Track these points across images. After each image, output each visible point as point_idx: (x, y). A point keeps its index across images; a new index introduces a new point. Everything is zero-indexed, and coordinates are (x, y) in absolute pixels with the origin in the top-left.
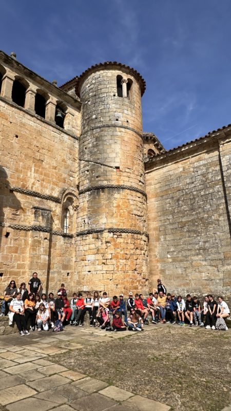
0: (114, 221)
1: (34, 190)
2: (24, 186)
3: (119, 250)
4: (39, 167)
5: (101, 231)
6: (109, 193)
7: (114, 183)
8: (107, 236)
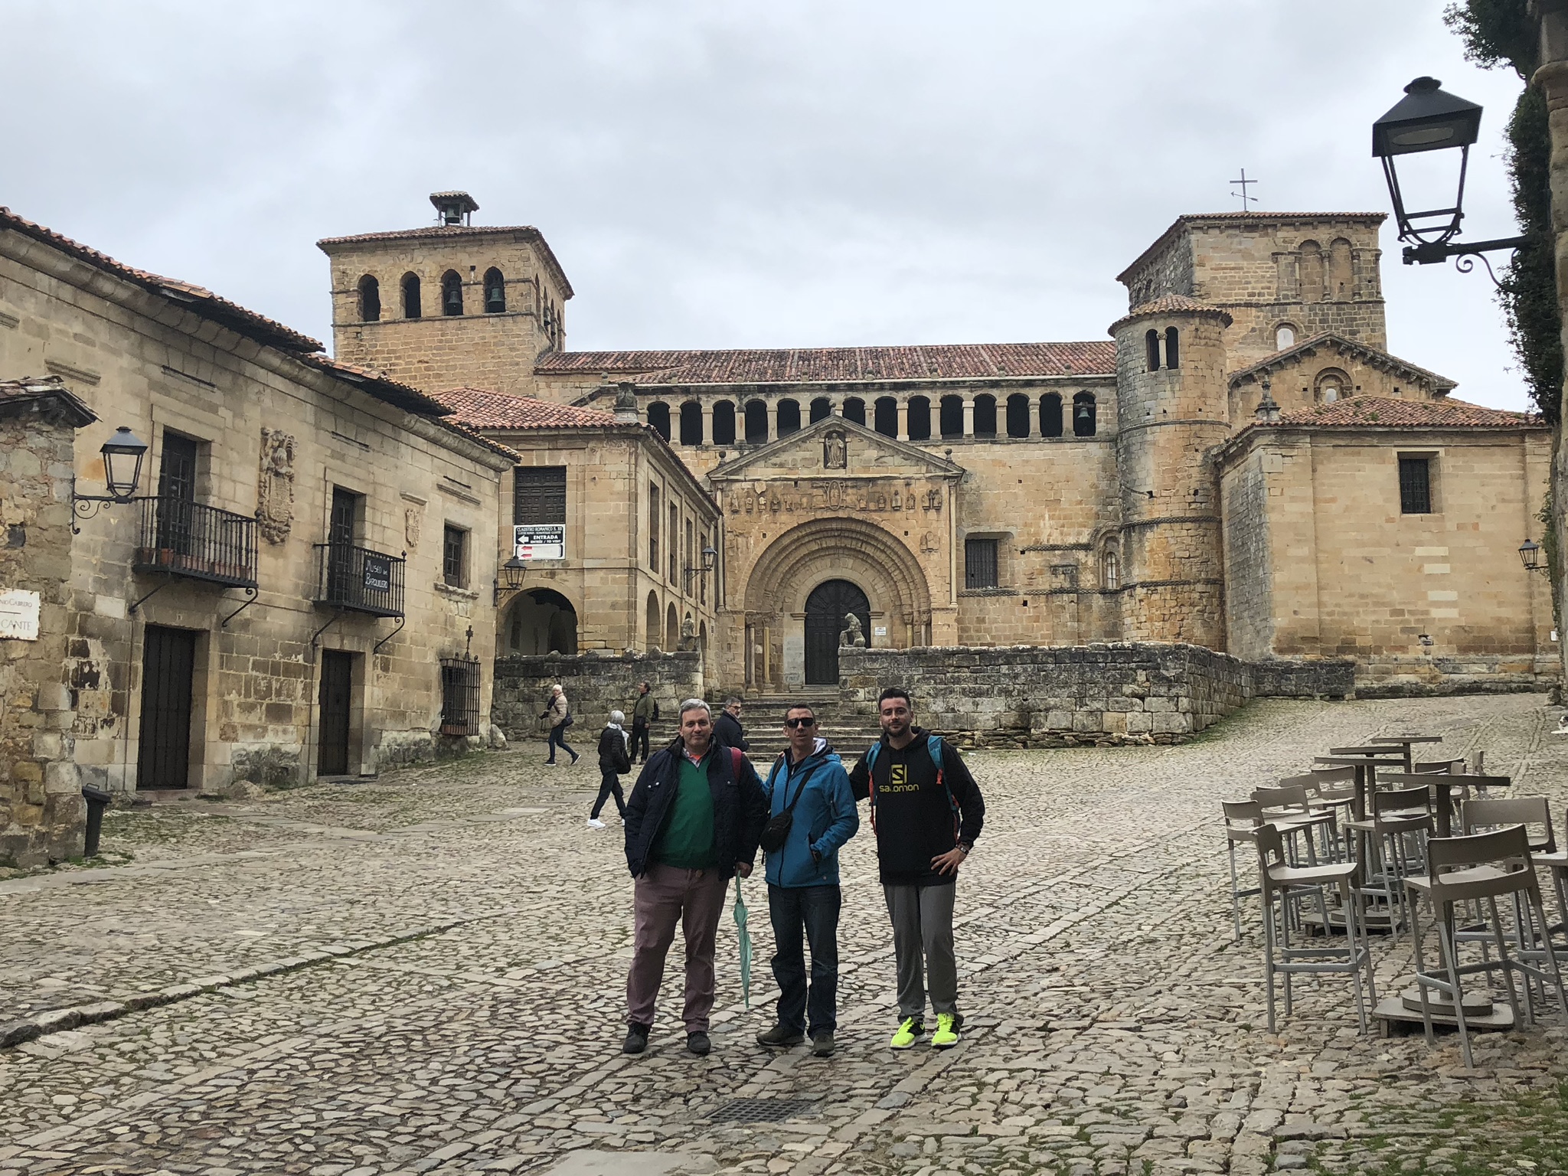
0: (1147, 571)
1: (1051, 543)
2: (1037, 541)
3: (1154, 610)
4: (1055, 510)
5: (1133, 587)
6: (1140, 533)
7: (1146, 518)
8: (1140, 592)
